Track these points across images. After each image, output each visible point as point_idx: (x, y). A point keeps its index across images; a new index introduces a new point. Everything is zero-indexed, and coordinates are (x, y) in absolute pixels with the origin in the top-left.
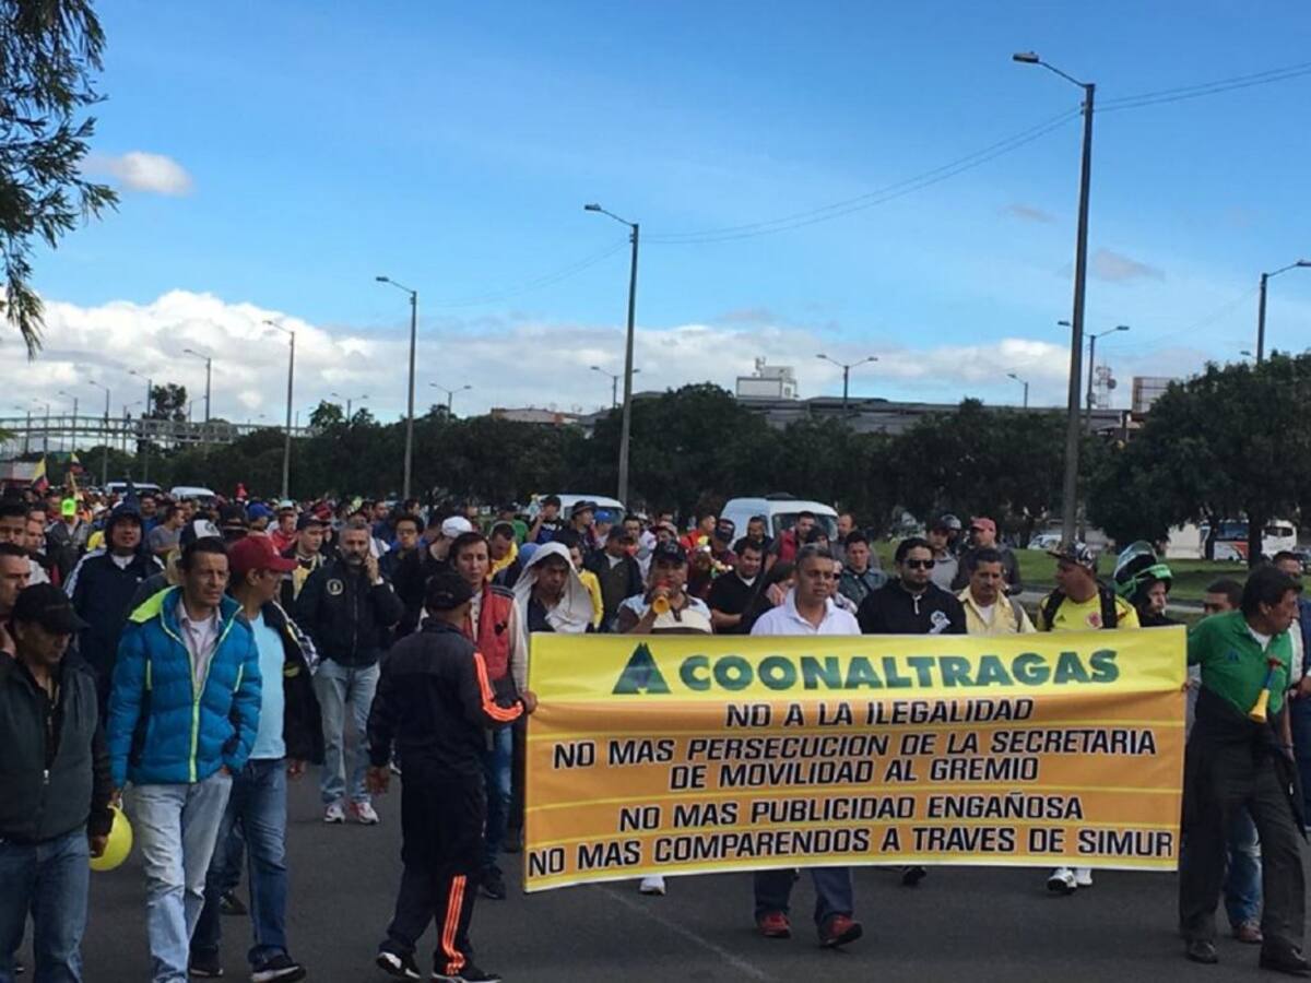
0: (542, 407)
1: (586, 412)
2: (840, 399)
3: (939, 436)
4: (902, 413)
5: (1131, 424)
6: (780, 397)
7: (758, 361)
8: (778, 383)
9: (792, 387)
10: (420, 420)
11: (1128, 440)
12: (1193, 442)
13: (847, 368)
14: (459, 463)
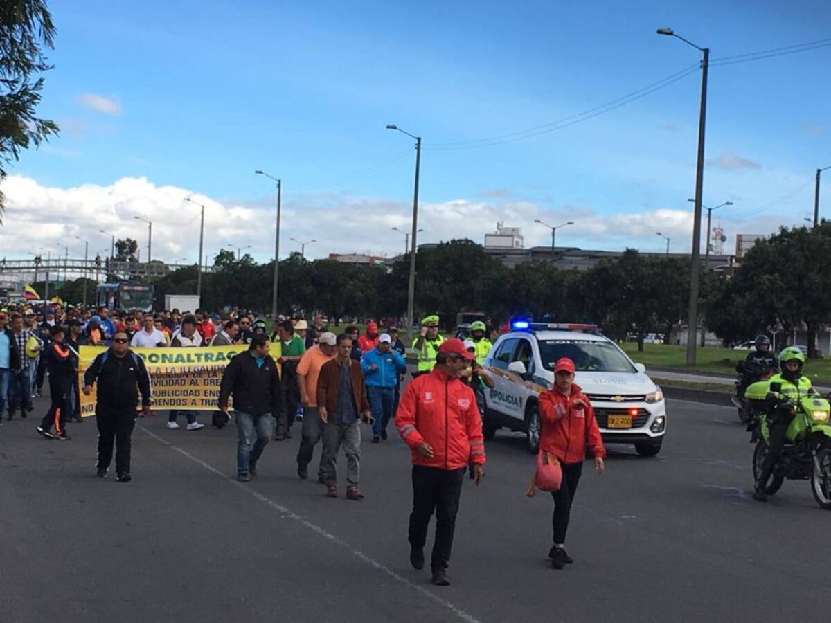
0: (361, 253)
1: (390, 256)
2: (550, 248)
3: (611, 272)
4: (590, 258)
5: (736, 265)
6: (512, 247)
7: (498, 224)
8: (511, 238)
9: (520, 240)
10: (284, 261)
11: (733, 274)
12: (771, 277)
13: (554, 229)
14: (309, 289)
